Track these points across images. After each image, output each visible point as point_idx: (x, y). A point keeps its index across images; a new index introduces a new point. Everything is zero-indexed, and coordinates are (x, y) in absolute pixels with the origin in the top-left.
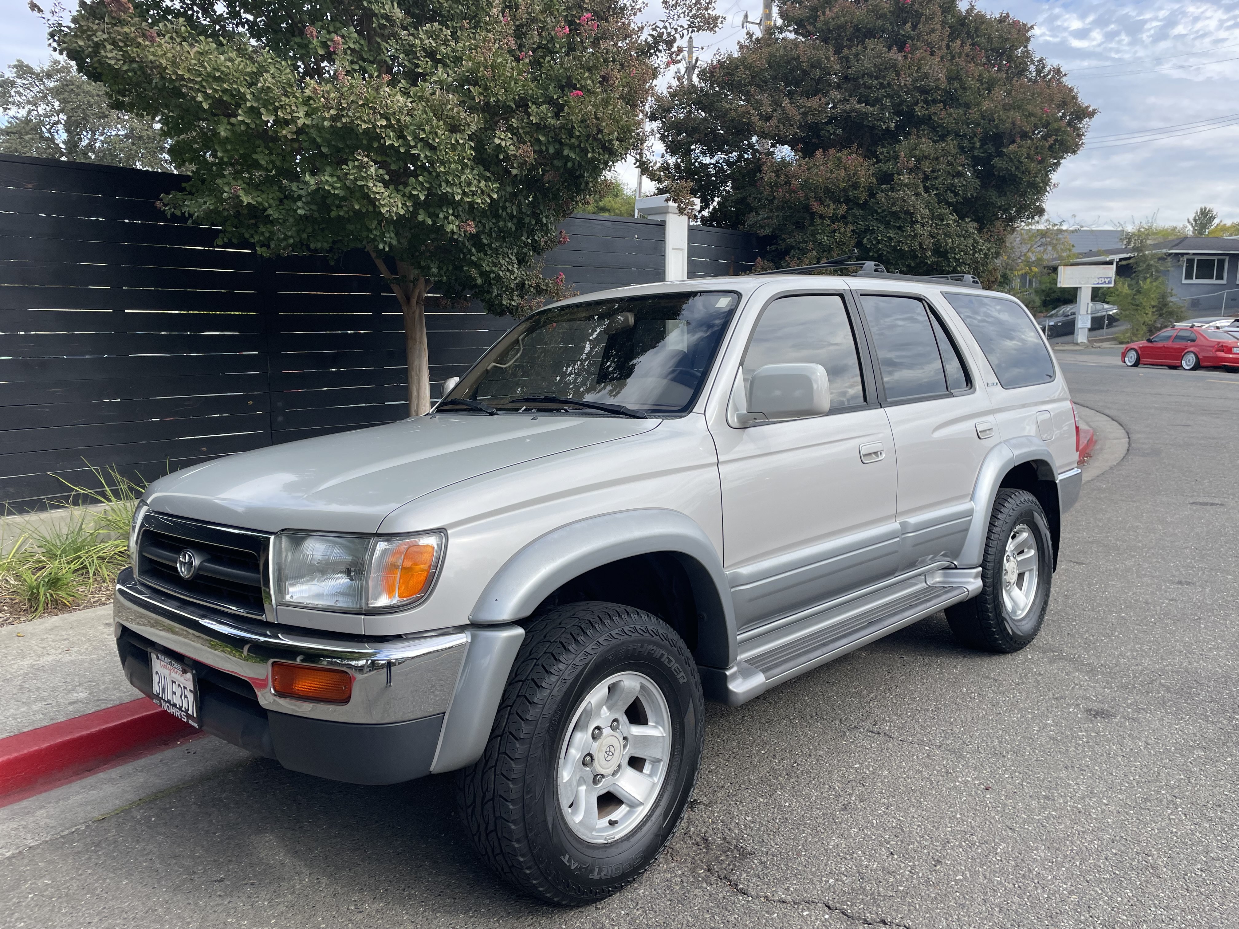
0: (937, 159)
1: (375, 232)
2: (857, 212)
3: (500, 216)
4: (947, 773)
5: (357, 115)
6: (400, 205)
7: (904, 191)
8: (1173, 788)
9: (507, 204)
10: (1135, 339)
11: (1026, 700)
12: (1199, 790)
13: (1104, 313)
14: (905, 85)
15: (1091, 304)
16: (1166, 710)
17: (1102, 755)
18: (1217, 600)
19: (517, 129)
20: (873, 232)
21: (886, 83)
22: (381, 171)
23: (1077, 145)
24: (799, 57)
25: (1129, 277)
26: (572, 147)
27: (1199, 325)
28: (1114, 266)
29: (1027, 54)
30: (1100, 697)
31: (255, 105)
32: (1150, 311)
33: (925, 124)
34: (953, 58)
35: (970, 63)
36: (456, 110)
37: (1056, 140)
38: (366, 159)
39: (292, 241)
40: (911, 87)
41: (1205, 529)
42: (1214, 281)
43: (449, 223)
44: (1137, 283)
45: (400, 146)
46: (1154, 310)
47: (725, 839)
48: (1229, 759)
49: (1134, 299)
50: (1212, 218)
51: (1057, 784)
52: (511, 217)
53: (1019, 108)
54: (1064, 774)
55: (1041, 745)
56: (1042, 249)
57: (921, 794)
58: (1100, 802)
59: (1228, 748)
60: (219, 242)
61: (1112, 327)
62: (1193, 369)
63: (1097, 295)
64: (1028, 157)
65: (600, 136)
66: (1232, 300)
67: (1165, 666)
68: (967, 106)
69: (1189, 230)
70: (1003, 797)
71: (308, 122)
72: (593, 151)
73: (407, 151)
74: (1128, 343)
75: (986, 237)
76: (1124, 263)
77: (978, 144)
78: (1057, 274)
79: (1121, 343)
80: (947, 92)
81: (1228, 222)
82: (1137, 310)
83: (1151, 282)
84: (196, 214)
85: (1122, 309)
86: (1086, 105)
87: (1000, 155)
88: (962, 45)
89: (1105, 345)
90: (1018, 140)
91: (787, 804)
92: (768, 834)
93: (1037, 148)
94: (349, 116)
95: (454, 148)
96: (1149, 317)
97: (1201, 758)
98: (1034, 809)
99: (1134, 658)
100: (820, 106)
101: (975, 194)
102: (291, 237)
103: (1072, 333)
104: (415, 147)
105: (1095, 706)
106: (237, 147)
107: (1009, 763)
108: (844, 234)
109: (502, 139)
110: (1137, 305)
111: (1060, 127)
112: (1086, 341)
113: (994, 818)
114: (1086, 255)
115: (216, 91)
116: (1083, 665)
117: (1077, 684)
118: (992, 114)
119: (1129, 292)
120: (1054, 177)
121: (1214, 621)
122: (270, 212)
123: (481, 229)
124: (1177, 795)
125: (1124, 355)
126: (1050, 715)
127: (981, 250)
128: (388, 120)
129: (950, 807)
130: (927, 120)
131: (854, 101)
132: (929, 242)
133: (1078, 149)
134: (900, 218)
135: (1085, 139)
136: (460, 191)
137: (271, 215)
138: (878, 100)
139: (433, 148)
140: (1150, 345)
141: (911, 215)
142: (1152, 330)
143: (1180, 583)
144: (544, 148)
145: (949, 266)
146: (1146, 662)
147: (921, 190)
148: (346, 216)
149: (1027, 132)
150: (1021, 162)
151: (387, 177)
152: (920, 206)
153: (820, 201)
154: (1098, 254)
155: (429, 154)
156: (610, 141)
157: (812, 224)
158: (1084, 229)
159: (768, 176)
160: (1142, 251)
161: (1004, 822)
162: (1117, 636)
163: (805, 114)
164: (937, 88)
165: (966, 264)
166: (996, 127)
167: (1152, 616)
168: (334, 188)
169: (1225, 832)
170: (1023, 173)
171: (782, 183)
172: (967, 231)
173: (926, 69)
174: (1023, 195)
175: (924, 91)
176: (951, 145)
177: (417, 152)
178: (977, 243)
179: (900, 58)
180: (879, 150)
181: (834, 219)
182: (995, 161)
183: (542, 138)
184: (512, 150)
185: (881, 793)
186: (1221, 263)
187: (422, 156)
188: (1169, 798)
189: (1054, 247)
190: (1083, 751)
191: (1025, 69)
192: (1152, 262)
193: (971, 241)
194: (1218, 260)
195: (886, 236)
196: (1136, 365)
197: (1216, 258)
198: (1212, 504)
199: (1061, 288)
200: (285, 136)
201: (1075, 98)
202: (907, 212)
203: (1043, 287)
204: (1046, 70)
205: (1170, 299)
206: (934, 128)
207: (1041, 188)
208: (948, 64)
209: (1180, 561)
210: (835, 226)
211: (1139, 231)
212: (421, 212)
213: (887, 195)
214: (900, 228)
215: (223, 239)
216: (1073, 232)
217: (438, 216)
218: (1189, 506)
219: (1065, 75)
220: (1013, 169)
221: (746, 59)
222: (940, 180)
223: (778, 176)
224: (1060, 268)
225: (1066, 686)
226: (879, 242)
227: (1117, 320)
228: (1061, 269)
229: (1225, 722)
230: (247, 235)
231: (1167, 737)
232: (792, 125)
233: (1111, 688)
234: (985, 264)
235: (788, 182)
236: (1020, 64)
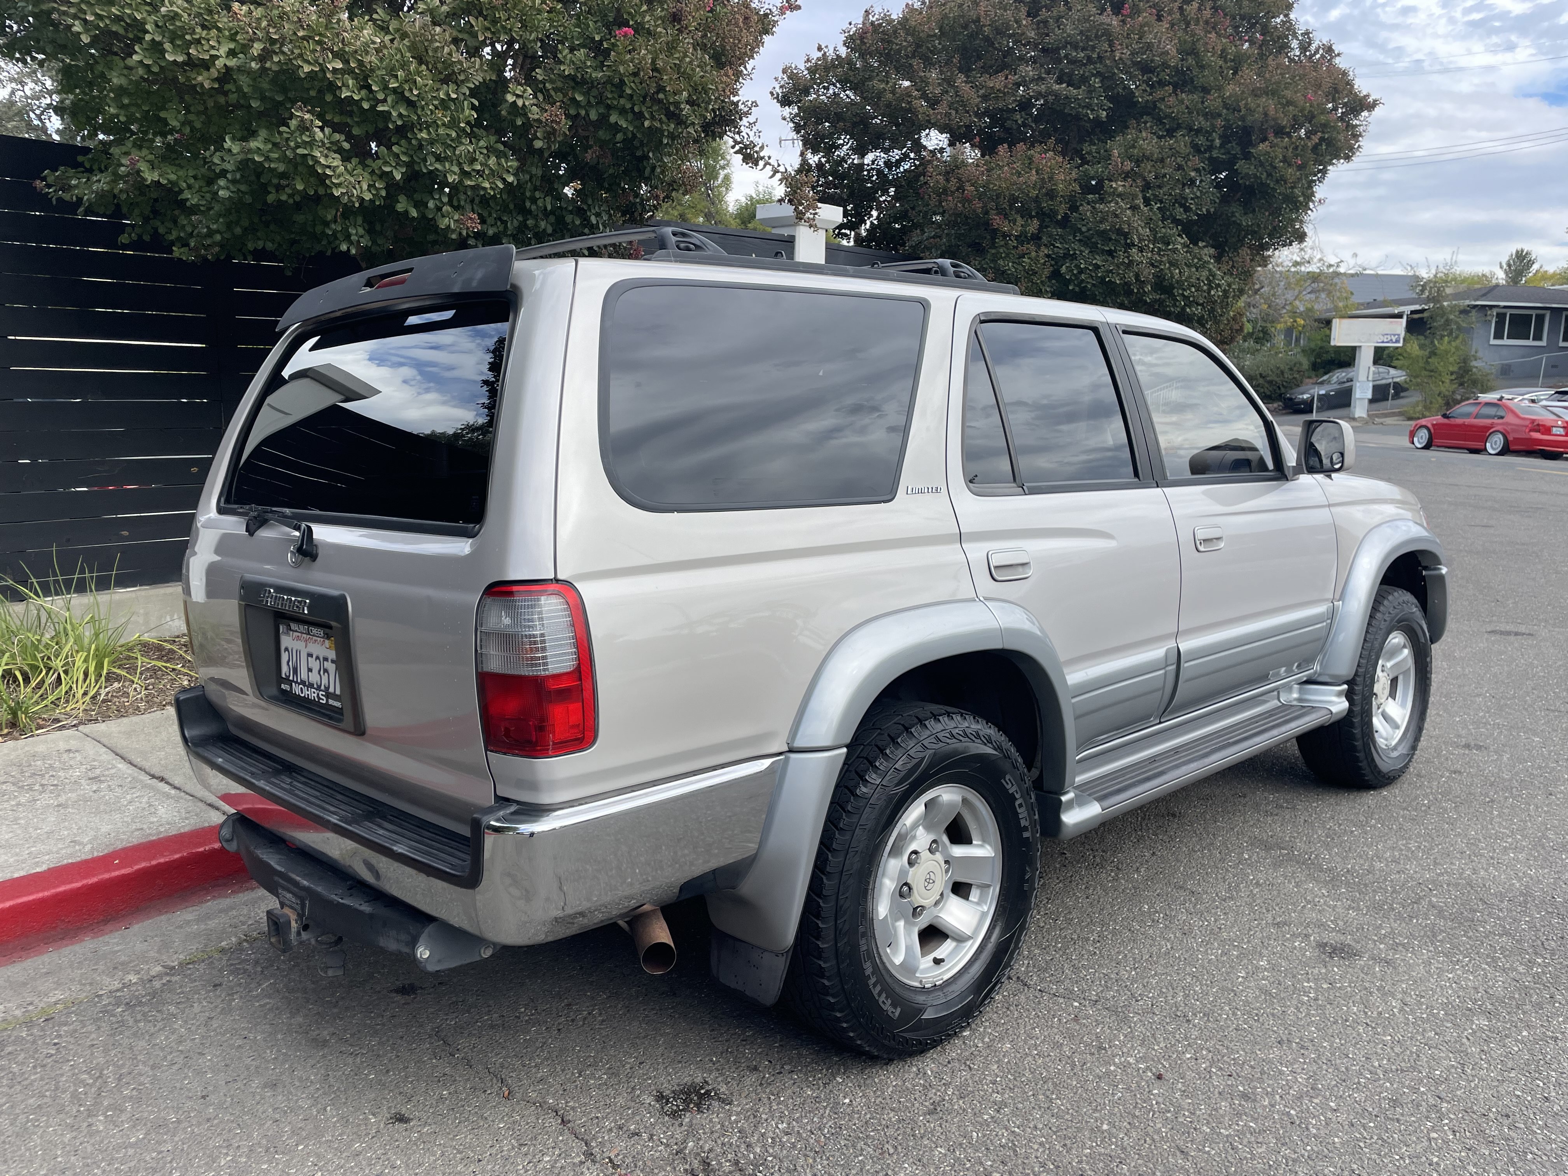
0: (1162, 161)
1: (333, 226)
2: (1057, 231)
3: (530, 212)
4: (1100, 1048)
5: (297, 51)
6: (365, 187)
7: (1117, 203)
8: (1437, 1082)
9: (537, 194)
10: (1427, 414)
11: (1233, 926)
12: (1476, 1086)
13: (1390, 380)
14: (1120, 59)
15: (1373, 369)
16: (1436, 948)
17: (1336, 1022)
18: (1517, 774)
19: (543, 82)
20: (1074, 257)
21: (1095, 56)
22: (337, 136)
23: (1351, 148)
24: (978, 20)
25: (1423, 334)
26: (623, 112)
27: (1510, 397)
28: (1404, 321)
29: (1289, 26)
30: (1341, 923)
31: (158, 38)
32: (1447, 379)
33: (1148, 114)
34: (1188, 24)
35: (1210, 33)
36: (446, 50)
37: (1322, 139)
38: (307, 116)
39: (218, 237)
40: (1129, 63)
41: (1506, 669)
42: (1530, 342)
43: (443, 216)
44: (1432, 342)
45: (362, 99)
46: (1453, 377)
47: (737, 1163)
48: (1525, 1033)
49: (1427, 362)
50: (1531, 263)
51: (1263, 1072)
52: (546, 214)
53: (1274, 93)
54: (1275, 1053)
55: (1247, 1003)
56: (1313, 296)
57: (1055, 1085)
58: (1324, 1106)
59: (1524, 1013)
60: (124, 239)
61: (1399, 398)
62: (1499, 454)
63: (1381, 356)
64: (1285, 160)
65: (661, 96)
66: (1553, 366)
67: (1439, 875)
68: (1206, 90)
69: (1501, 276)
70: (1177, 1095)
71: (232, 63)
72: (653, 118)
73: (373, 108)
74: (1419, 418)
75: (1225, 268)
76: (1416, 316)
77: (1217, 142)
78: (1330, 329)
79: (1410, 419)
80: (1178, 71)
81: (1551, 269)
82: (1431, 376)
83: (1449, 342)
84: (86, 198)
85: (1413, 375)
86: (1364, 93)
87: (1247, 156)
88: (1199, 9)
89: (1389, 421)
90: (1271, 136)
91: (847, 1101)
92: (806, 1156)
93: (1296, 148)
94: (283, 53)
95: (444, 104)
96: (1447, 386)
97: (1483, 1032)
98: (1223, 1116)
99: (1396, 861)
100: (1005, 87)
101: (1212, 210)
102: (218, 231)
103: (1348, 405)
104: (384, 101)
105: (1332, 938)
106: (139, 102)
107: (1195, 1033)
108: (1036, 260)
109: (518, 96)
110: (1432, 371)
111: (1328, 121)
112: (1364, 415)
113: (1159, 1132)
114: (1369, 305)
115: (99, 17)
116: (1321, 870)
117: (1309, 902)
118: (1237, 101)
119: (1421, 353)
120: (1320, 191)
121: (1512, 806)
122: (187, 195)
123: (501, 229)
124: (1443, 1095)
125: (1412, 435)
126: (1265, 952)
127: (1218, 286)
128: (346, 62)
129: (1095, 1110)
130: (1151, 110)
131: (1051, 80)
132: (1148, 273)
133: (1354, 153)
134: (1110, 239)
135: (1362, 142)
136: (456, 169)
137: (187, 199)
138: (1084, 80)
139: (411, 104)
140: (1446, 421)
141: (1126, 235)
142: (1450, 403)
143: (1467, 746)
144: (583, 113)
145: (1175, 305)
146: (1412, 868)
147: (1140, 201)
148: (291, 201)
149: (1284, 127)
150: (1275, 168)
151: (346, 146)
152: (1137, 222)
153: (1001, 212)
154: (1384, 304)
155: (404, 113)
156: (677, 104)
157: (993, 245)
158: (1367, 272)
159: (936, 180)
160: (1439, 301)
161: (1173, 1140)
162: (1374, 826)
163: (985, 98)
164: (1165, 65)
165: (1198, 304)
166: (1243, 118)
167: (1426, 796)
168: (267, 158)
169: (1514, 1164)
170: (1277, 181)
171: (954, 188)
172: (1200, 259)
173: (1149, 38)
174: (1276, 212)
175: (1146, 68)
176: (1181, 142)
177: (386, 108)
178: (1214, 276)
179: (1114, 23)
180: (1086, 148)
181: (1022, 238)
182: (1240, 165)
183: (579, 98)
184: (534, 113)
185: (994, 1083)
186: (1540, 319)
187: (394, 114)
188: (1432, 1101)
189: (1329, 293)
190: (1308, 1014)
191: (1287, 46)
192: (1452, 317)
193: (1205, 273)
194: (1536, 315)
195: (1091, 264)
196: (1427, 447)
197: (1534, 313)
198: (1516, 634)
199: (1335, 347)
200: (202, 85)
201: (1349, 84)
202: (1120, 232)
203: (1313, 345)
204: (1313, 48)
205: (1474, 363)
206: (1159, 121)
207: (1301, 203)
208: (1180, 34)
209: (1469, 715)
210: (1023, 249)
211: (1435, 276)
212: (402, 198)
213: (1094, 208)
214: (1110, 253)
215: (130, 235)
216: (1352, 275)
217: (426, 205)
218: (1486, 635)
219: (1339, 55)
220: (1264, 176)
221: (908, 20)
222: (1165, 189)
223: (948, 180)
224: (1334, 321)
225: (1293, 904)
226: (1081, 271)
227: (1406, 390)
228: (1336, 323)
229: (1521, 969)
230: (161, 230)
231: (1434, 992)
232: (967, 112)
233: (1358, 909)
234: (1225, 305)
235: (961, 188)
236: (1279, 38)
